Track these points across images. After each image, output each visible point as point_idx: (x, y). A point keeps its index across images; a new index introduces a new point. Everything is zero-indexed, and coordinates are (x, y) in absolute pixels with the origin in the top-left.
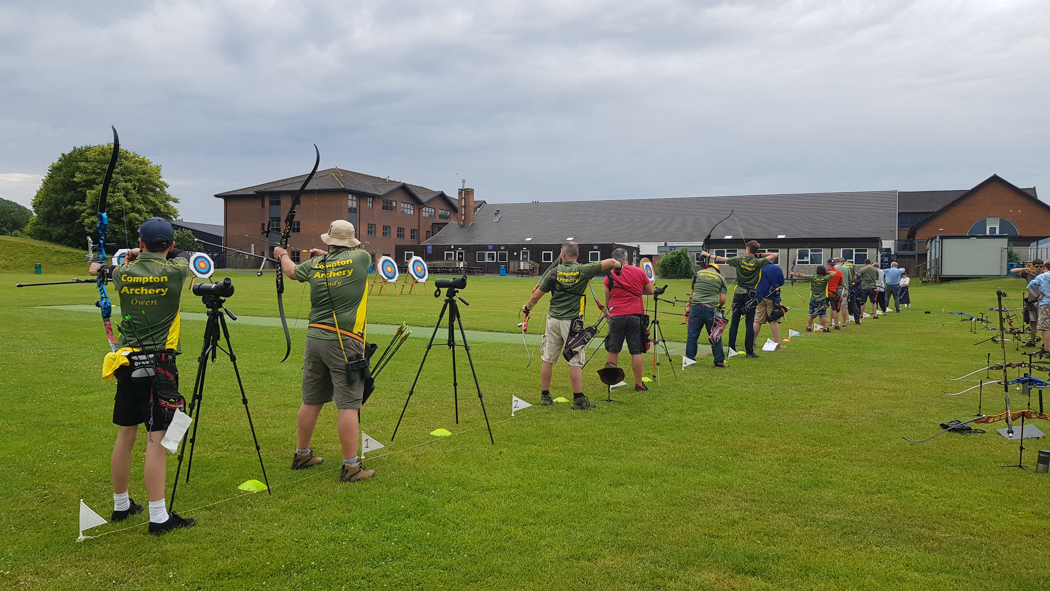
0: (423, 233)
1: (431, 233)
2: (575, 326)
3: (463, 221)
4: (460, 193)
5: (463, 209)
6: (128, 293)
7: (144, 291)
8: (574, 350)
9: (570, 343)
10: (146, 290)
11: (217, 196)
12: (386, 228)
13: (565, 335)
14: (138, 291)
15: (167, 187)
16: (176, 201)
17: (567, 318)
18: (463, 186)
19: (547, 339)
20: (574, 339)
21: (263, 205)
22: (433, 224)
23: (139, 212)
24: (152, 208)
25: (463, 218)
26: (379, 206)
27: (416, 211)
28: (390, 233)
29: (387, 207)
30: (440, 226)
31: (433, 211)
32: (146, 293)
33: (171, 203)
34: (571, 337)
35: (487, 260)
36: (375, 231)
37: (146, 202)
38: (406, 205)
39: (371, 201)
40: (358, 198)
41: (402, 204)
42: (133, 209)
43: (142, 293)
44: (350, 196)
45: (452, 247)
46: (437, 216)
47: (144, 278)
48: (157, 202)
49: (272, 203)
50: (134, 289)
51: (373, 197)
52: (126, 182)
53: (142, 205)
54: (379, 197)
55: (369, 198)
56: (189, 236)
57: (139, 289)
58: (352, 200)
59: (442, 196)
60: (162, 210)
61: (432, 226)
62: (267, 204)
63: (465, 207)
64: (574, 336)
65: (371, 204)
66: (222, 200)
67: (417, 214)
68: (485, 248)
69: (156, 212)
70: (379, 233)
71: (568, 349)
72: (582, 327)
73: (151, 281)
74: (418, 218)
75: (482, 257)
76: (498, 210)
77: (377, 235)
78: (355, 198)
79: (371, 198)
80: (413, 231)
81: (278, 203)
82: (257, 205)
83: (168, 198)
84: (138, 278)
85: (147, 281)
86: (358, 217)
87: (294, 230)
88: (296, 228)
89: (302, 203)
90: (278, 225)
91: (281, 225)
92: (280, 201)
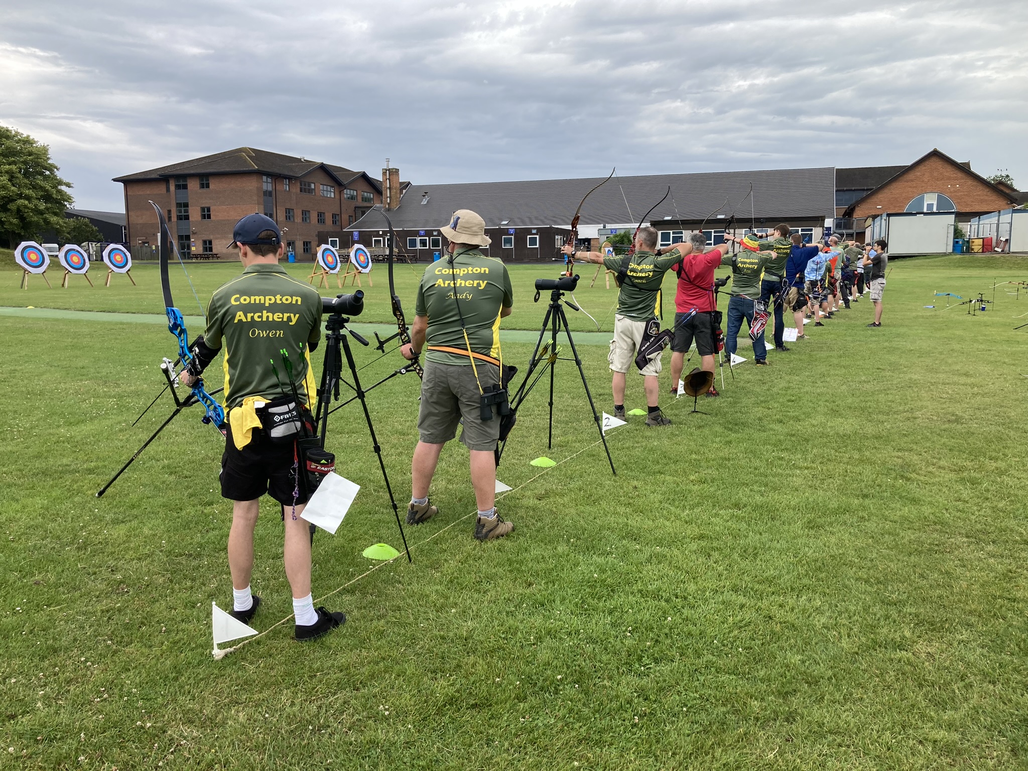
0: (345, 217)
1: (354, 217)
2: (651, 328)
3: (389, 204)
4: (384, 174)
5: (388, 191)
6: (244, 320)
7: (268, 317)
8: (649, 357)
9: (644, 348)
10: (270, 315)
11: (115, 180)
12: (305, 213)
13: (639, 339)
14: (259, 317)
15: (58, 169)
16: (68, 185)
17: (642, 320)
18: (388, 165)
19: (617, 345)
20: (648, 344)
21: (168, 190)
22: (355, 208)
23: (28, 198)
24: (42, 193)
25: (388, 201)
26: (296, 189)
27: (337, 193)
28: (309, 218)
29: (306, 189)
30: (364, 210)
31: (355, 194)
32: (271, 319)
33: (63, 188)
34: (644, 342)
35: (419, 247)
36: (293, 216)
37: (34, 187)
38: (325, 187)
39: (288, 183)
40: (273, 180)
41: (321, 186)
42: (20, 196)
43: (265, 319)
44: (264, 178)
45: (381, 233)
46: (360, 198)
47: (267, 298)
48: (48, 187)
49: (178, 187)
50: (252, 314)
51: (290, 178)
52: (10, 164)
53: (31, 191)
54: (296, 178)
55: (285, 180)
56: (87, 225)
57: (260, 314)
58: (267, 182)
59: (364, 176)
60: (54, 196)
61: (355, 211)
62: (172, 188)
63: (390, 188)
64: (648, 340)
65: (288, 186)
66: (121, 185)
67: (338, 197)
68: (417, 233)
69: (48, 198)
70: (298, 219)
71: (641, 356)
72: (658, 330)
73: (279, 302)
74: (339, 201)
75: (413, 243)
76: (425, 191)
77: (296, 221)
78: (269, 180)
79: (288, 180)
80: (334, 216)
81: (185, 187)
82: (161, 189)
83: (60, 183)
84: (257, 298)
85: (272, 302)
86: (274, 202)
87: (204, 217)
88: (206, 214)
89: (211, 186)
90: (186, 211)
91: (190, 211)
92: (187, 185)
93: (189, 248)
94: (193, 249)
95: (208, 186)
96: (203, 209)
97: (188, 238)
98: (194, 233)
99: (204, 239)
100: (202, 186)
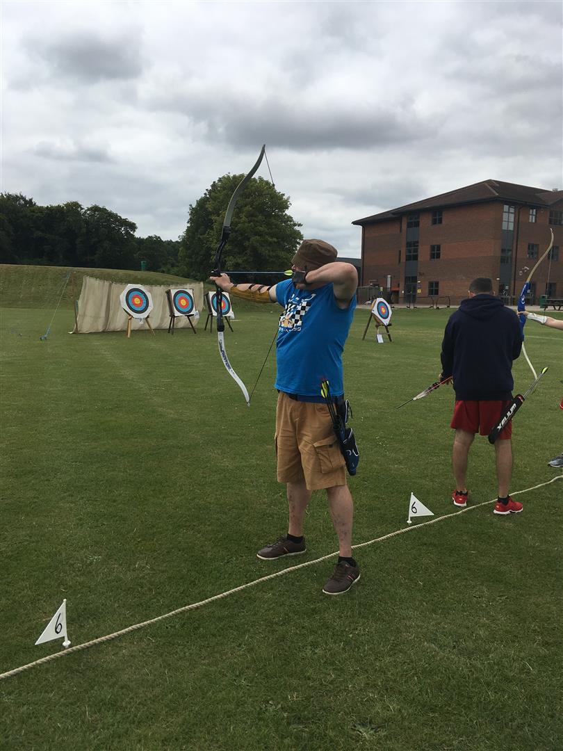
11: (355, 223)
21: (400, 229)
26: (544, 220)
29: (556, 221)
33: (296, 228)
36: (537, 253)
39: (534, 213)
40: (517, 211)
44: (506, 208)
49: (409, 225)
51: (538, 207)
54: (546, 207)
55: (531, 211)
58: (509, 212)
62: (404, 226)
65: (534, 217)
66: (360, 228)
78: (512, 210)
79: (535, 210)
81: (417, 224)
82: (394, 228)
87: (433, 256)
88: (436, 253)
89: (444, 222)
90: (416, 251)
91: (419, 250)
92: (419, 222)
93: (415, 291)
94: (419, 291)
95: (440, 221)
96: (433, 248)
97: (414, 279)
98: (421, 274)
99: (431, 280)
100: (434, 222)
